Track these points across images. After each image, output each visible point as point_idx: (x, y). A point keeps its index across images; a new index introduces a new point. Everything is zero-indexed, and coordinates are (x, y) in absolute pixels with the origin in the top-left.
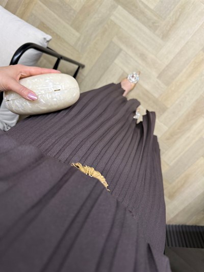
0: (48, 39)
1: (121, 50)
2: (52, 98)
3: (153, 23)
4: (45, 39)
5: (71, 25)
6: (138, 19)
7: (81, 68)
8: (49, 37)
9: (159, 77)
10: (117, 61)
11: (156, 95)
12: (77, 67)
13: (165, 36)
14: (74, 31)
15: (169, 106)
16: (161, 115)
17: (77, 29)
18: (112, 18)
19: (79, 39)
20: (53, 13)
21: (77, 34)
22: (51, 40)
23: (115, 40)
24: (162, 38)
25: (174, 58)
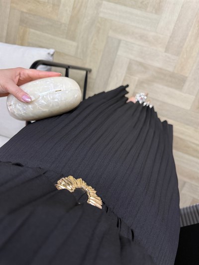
0: (52, 53)
1: (120, 41)
2: (53, 99)
3: (142, 3)
4: (49, 54)
5: (66, 38)
6: (125, 5)
7: (88, 73)
8: (52, 51)
9: (167, 50)
10: (119, 53)
11: (171, 69)
12: (84, 73)
13: (158, 9)
14: (70, 42)
15: (187, 75)
16: (183, 86)
17: (73, 38)
18: (101, 15)
19: (78, 47)
20: (46, 35)
21: (75, 44)
22: (54, 53)
23: (111, 33)
24: (156, 13)
25: (175, 26)
